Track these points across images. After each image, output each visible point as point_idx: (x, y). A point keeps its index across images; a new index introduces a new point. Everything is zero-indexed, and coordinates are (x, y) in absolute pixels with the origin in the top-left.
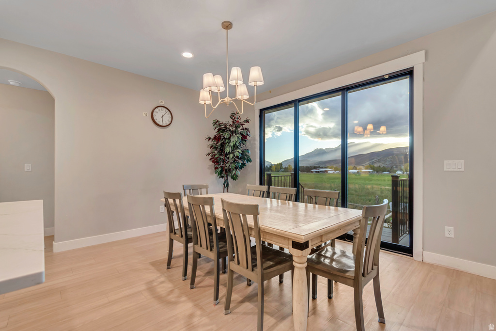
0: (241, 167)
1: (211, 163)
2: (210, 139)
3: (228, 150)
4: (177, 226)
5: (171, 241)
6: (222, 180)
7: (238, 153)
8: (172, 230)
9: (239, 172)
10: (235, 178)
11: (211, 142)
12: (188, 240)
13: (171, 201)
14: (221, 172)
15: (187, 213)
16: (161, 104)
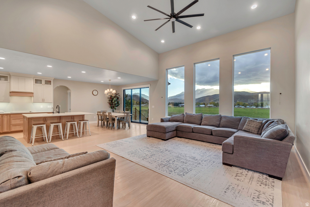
0: (117, 106)
1: (109, 105)
2: (108, 98)
3: (113, 101)
4: (100, 119)
5: (99, 121)
6: (112, 109)
7: (116, 102)
8: (99, 119)
9: (116, 108)
10: (115, 109)
11: (109, 99)
12: (102, 120)
13: (99, 113)
14: (112, 107)
15: (102, 115)
16: (95, 89)
